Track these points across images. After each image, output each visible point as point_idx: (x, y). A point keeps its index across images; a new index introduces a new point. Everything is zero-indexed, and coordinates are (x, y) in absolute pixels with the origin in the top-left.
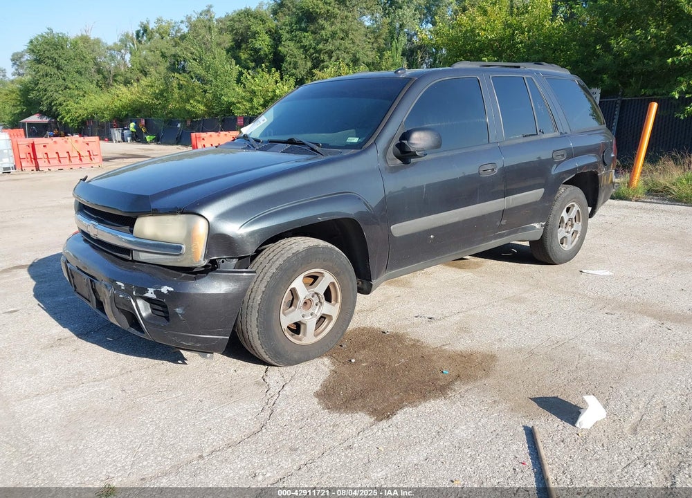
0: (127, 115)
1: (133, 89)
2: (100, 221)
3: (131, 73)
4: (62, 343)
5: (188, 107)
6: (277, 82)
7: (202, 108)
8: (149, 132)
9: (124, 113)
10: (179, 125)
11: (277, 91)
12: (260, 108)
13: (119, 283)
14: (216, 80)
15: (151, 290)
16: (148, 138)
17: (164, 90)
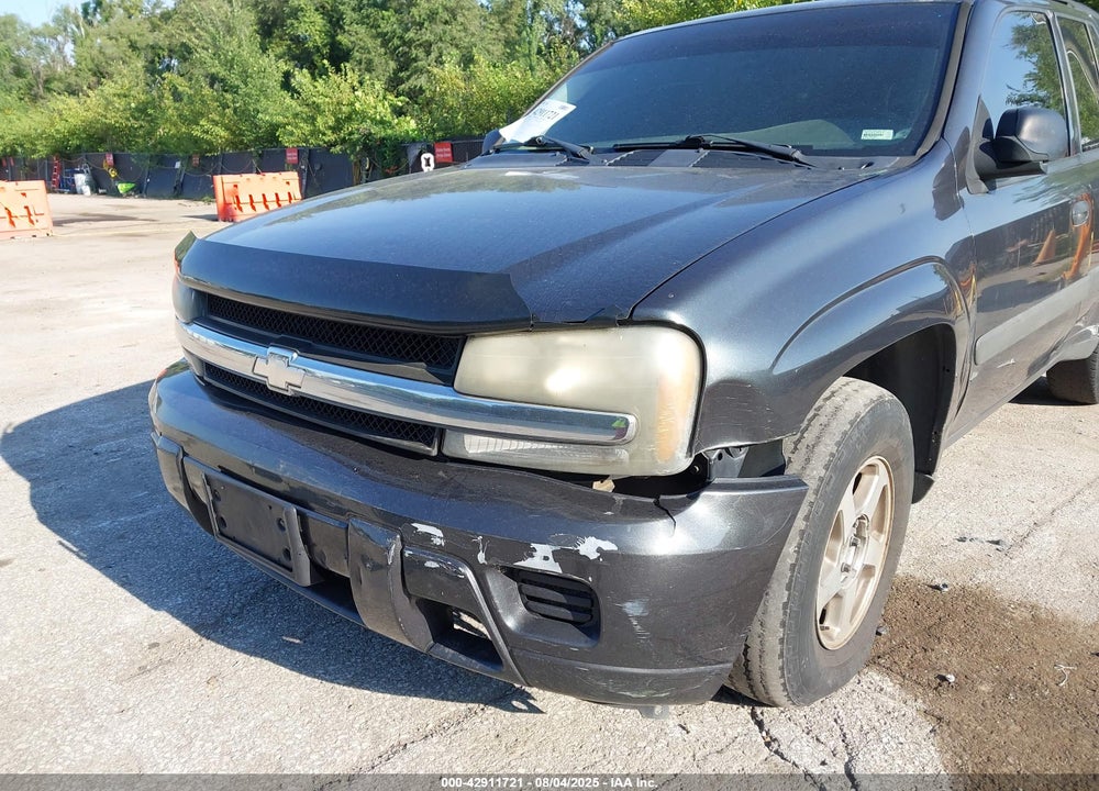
0: (79, 147)
1: (89, 101)
2: (306, 350)
3: (77, 75)
4: (166, 656)
5: (197, 132)
6: (354, 89)
7: (223, 134)
8: (123, 177)
9: (75, 142)
10: (178, 165)
11: (357, 105)
12: (329, 132)
13: (422, 528)
14: (246, 85)
15: (542, 550)
16: (122, 187)
17: (148, 103)
